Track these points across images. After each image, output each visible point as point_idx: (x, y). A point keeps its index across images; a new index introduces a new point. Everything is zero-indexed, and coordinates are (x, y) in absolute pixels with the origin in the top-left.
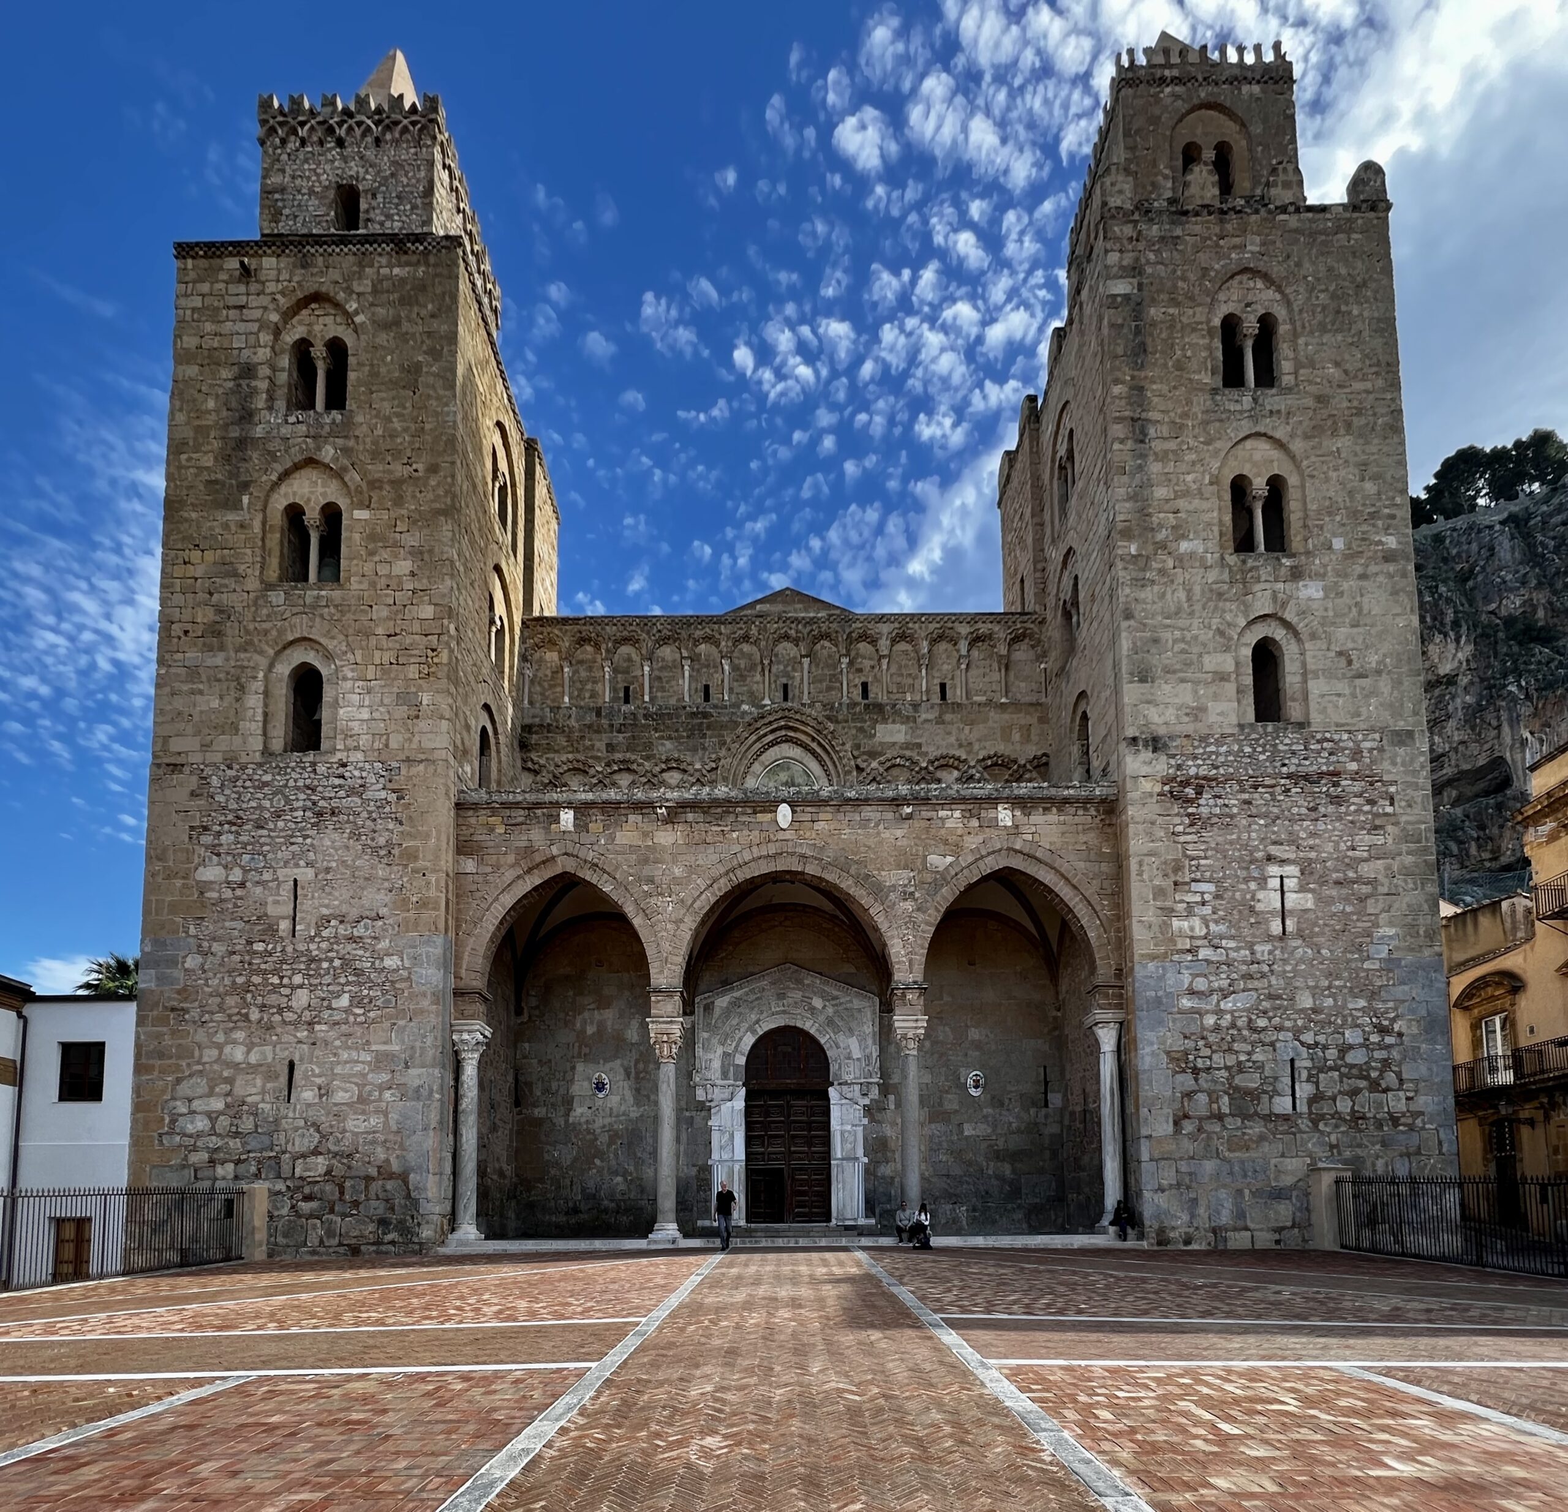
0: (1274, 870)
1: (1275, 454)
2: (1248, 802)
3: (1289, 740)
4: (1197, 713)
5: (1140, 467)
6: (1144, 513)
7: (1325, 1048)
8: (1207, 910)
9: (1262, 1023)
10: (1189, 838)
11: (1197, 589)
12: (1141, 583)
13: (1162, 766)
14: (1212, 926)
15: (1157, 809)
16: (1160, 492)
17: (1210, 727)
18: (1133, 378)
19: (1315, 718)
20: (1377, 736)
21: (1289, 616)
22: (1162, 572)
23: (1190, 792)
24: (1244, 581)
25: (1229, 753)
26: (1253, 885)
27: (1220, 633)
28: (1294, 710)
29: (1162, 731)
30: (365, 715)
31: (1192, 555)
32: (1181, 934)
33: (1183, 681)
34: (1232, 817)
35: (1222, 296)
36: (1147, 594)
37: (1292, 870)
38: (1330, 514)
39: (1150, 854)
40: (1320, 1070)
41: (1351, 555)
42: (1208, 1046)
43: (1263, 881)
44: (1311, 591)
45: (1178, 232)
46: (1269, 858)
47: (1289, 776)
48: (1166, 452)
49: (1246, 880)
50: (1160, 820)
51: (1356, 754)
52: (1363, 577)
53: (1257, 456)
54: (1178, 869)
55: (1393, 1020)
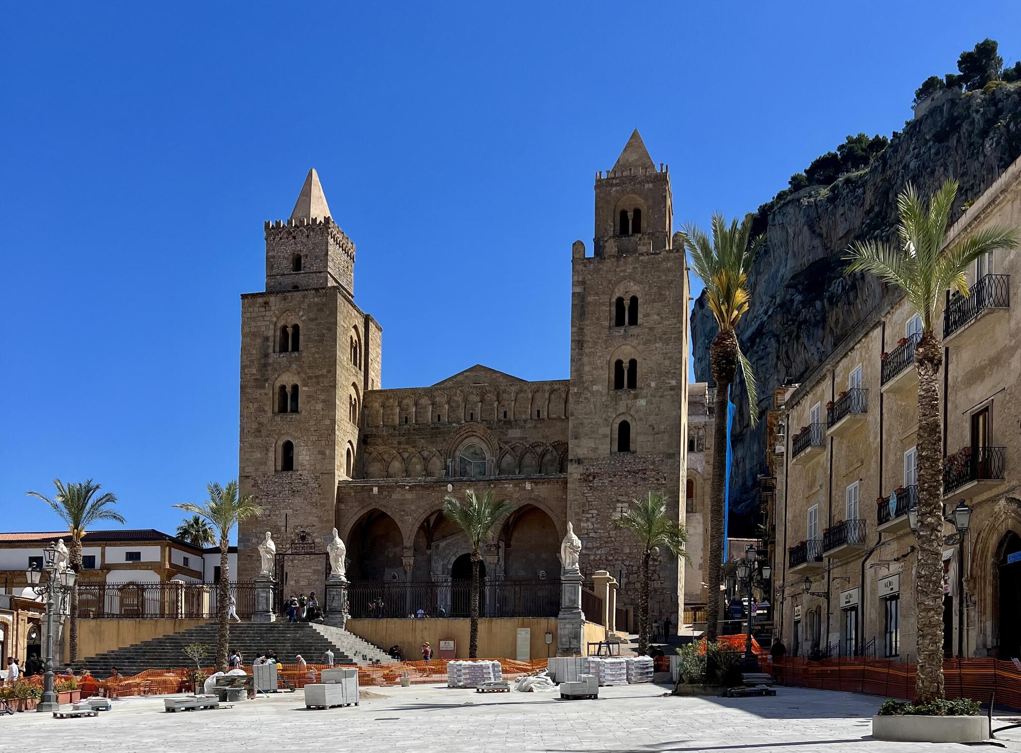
0: (619, 505)
1: (633, 350)
2: (612, 481)
3: (628, 458)
4: (595, 450)
5: (580, 359)
6: (580, 376)
7: (632, 566)
8: (594, 520)
9: (611, 558)
10: (588, 495)
11: (598, 404)
12: (577, 402)
13: (581, 469)
14: (595, 525)
15: (578, 484)
16: (587, 368)
17: (599, 455)
18: (579, 325)
19: (639, 450)
20: (661, 456)
21: (632, 412)
22: (586, 398)
23: (591, 478)
24: (616, 399)
25: (605, 464)
26: (611, 511)
27: (606, 420)
28: (632, 447)
29: (581, 457)
30: (308, 458)
31: (598, 391)
32: (584, 528)
33: (591, 438)
34: (605, 487)
35: (616, 290)
36: (580, 407)
37: (626, 505)
38: (650, 373)
39: (574, 501)
40: (630, 574)
41: (657, 389)
42: (591, 566)
43: (615, 510)
44: (642, 402)
45: (601, 266)
46: (618, 501)
47: (628, 471)
48: (590, 352)
49: (609, 509)
50: (578, 489)
51: (653, 463)
52: (661, 396)
53: (626, 351)
54: (584, 505)
55: (659, 556)
